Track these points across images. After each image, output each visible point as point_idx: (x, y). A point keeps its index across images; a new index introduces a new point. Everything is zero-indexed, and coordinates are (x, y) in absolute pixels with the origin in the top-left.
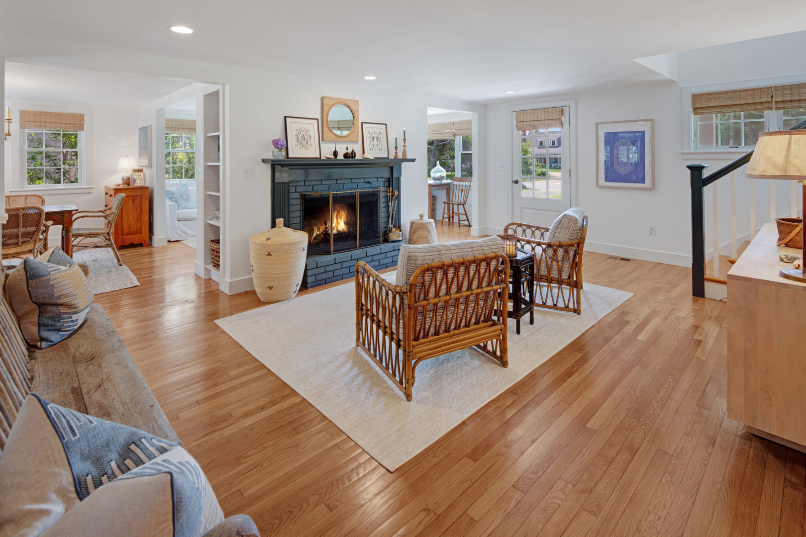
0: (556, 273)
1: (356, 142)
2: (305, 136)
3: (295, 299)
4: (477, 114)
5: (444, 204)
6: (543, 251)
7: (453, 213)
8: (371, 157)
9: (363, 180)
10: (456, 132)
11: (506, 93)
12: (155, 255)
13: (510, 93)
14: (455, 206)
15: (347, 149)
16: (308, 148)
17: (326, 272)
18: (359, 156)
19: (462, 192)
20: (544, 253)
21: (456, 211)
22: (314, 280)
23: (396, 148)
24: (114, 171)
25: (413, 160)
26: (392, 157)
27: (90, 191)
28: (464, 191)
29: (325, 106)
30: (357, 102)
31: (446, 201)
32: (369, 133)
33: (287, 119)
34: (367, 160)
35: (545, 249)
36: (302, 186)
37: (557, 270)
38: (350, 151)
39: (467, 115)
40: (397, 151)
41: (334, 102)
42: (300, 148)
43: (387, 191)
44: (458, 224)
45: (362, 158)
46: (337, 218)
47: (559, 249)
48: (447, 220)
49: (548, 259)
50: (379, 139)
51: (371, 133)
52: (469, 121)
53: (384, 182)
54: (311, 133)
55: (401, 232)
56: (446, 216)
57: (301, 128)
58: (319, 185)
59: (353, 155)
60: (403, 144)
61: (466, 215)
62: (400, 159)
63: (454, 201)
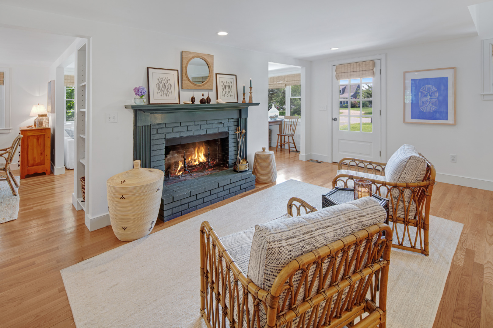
0: (402, 213)
1: (211, 90)
2: (166, 85)
3: (150, 237)
4: (304, 69)
5: (278, 136)
6: (388, 192)
7: (284, 142)
8: (224, 103)
9: (217, 121)
10: (287, 82)
11: (332, 49)
12: (56, 183)
13: (335, 49)
14: (286, 138)
15: (203, 95)
16: (168, 95)
17: (181, 205)
18: (213, 102)
19: (291, 127)
20: (389, 193)
21: (286, 140)
22: (171, 213)
23: (244, 94)
24: (28, 116)
25: (258, 104)
26: (240, 102)
27: (8, 131)
28: (292, 126)
29: (184, 59)
30: (212, 56)
31: (279, 133)
32: (222, 82)
33: (150, 70)
34: (220, 105)
35: (390, 190)
36: (163, 128)
37: (403, 210)
38: (205, 97)
39: (298, 69)
40: (245, 97)
41: (192, 56)
42: (161, 95)
43: (236, 130)
44: (288, 150)
45: (216, 103)
46: (198, 153)
47: (405, 190)
48: (280, 147)
49: (394, 199)
50: (230, 87)
51: (223, 82)
52: (298, 74)
53: (234, 122)
54: (171, 82)
55: (247, 164)
56: (279, 144)
57: (162, 78)
58: (179, 127)
59: (208, 100)
60: (250, 91)
61: (294, 143)
62: (247, 103)
63: (285, 133)
